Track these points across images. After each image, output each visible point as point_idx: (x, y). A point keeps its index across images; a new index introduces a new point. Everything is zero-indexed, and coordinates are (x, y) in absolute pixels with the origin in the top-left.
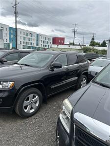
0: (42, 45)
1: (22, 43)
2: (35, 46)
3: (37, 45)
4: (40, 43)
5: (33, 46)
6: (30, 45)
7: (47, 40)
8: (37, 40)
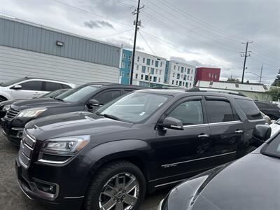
0: (175, 83)
1: (139, 76)
2: (162, 82)
3: (165, 81)
4: (171, 78)
5: (157, 82)
6: (152, 82)
7: (185, 73)
8: (166, 73)
